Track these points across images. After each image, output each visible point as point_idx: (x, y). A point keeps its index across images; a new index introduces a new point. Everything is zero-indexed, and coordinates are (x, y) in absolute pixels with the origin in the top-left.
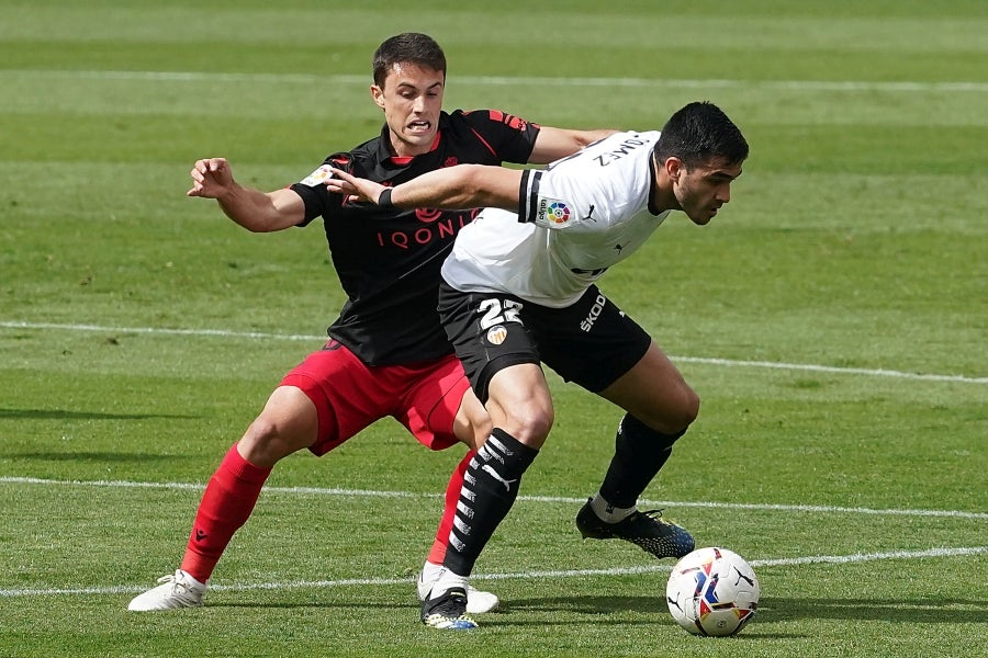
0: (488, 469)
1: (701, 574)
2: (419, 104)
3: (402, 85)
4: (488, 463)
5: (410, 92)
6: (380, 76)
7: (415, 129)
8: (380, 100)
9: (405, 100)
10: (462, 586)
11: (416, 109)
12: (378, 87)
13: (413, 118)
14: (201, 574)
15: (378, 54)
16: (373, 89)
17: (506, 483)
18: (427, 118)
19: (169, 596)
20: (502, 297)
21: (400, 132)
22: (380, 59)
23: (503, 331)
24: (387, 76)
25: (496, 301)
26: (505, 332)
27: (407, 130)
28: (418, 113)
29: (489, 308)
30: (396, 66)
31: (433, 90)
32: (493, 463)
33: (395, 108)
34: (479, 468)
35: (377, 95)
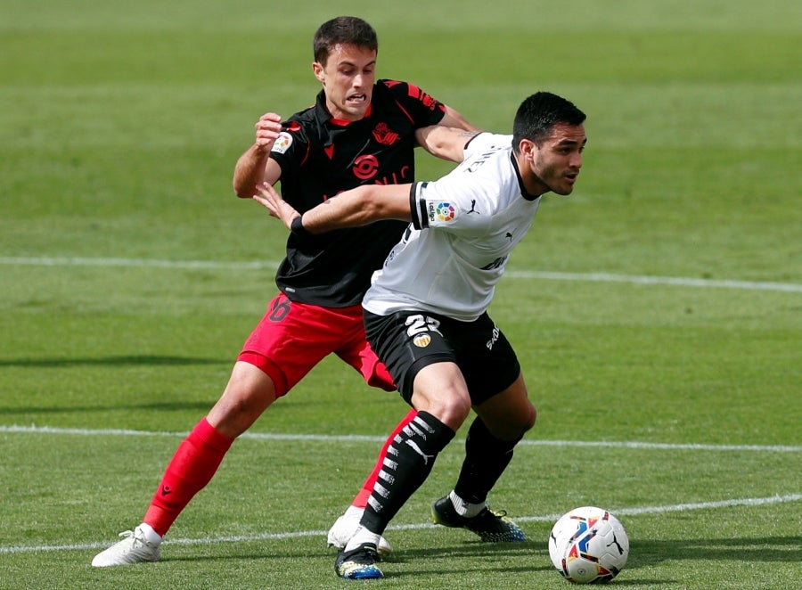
0: (411, 443)
1: (585, 524)
2: (358, 80)
3: (342, 63)
4: (411, 438)
5: (349, 70)
6: (321, 55)
7: (354, 101)
8: (321, 76)
9: (344, 77)
10: (374, 542)
11: (355, 84)
12: (319, 64)
13: (351, 91)
14: (161, 527)
15: (319, 35)
16: (314, 66)
17: (426, 457)
18: (364, 92)
19: (127, 552)
20: (426, 314)
21: (340, 103)
22: (322, 40)
23: (427, 338)
24: (329, 55)
25: (420, 316)
26: (429, 338)
27: (347, 102)
28: (357, 87)
29: (415, 321)
30: (337, 46)
31: (369, 68)
32: (416, 438)
33: (336, 83)
34: (403, 442)
35: (318, 72)
